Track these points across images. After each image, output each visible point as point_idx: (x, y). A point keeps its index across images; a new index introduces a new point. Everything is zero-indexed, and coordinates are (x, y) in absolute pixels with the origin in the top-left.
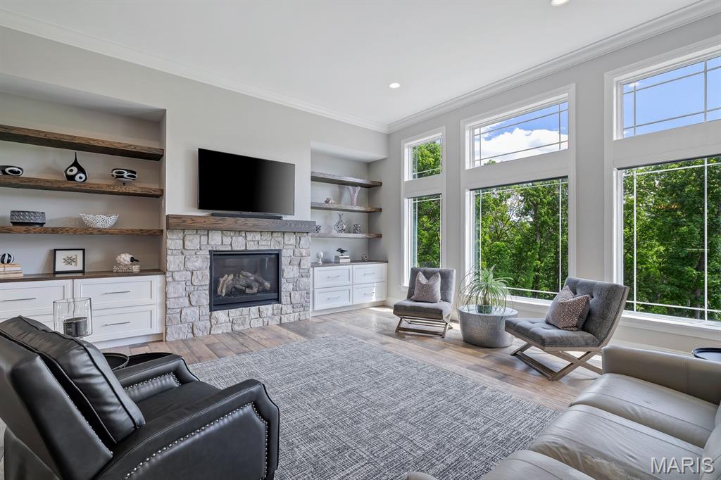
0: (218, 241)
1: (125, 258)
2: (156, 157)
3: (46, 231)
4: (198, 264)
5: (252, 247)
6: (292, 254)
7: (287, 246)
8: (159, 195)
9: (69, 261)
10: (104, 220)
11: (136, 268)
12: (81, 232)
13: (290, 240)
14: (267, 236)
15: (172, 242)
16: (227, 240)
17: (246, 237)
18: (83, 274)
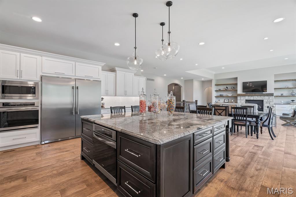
0: (247, 98)
1: (233, 101)
2: (236, 84)
3: (224, 97)
4: (243, 102)
5: (255, 99)
6: (267, 101)
7: (265, 99)
8: (237, 91)
9: (227, 101)
10: (230, 95)
11: (234, 102)
12: (228, 97)
13: (267, 97)
14: (260, 97)
15: (239, 98)
16: (249, 98)
17: (253, 97)
18: (228, 102)
